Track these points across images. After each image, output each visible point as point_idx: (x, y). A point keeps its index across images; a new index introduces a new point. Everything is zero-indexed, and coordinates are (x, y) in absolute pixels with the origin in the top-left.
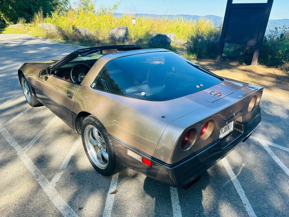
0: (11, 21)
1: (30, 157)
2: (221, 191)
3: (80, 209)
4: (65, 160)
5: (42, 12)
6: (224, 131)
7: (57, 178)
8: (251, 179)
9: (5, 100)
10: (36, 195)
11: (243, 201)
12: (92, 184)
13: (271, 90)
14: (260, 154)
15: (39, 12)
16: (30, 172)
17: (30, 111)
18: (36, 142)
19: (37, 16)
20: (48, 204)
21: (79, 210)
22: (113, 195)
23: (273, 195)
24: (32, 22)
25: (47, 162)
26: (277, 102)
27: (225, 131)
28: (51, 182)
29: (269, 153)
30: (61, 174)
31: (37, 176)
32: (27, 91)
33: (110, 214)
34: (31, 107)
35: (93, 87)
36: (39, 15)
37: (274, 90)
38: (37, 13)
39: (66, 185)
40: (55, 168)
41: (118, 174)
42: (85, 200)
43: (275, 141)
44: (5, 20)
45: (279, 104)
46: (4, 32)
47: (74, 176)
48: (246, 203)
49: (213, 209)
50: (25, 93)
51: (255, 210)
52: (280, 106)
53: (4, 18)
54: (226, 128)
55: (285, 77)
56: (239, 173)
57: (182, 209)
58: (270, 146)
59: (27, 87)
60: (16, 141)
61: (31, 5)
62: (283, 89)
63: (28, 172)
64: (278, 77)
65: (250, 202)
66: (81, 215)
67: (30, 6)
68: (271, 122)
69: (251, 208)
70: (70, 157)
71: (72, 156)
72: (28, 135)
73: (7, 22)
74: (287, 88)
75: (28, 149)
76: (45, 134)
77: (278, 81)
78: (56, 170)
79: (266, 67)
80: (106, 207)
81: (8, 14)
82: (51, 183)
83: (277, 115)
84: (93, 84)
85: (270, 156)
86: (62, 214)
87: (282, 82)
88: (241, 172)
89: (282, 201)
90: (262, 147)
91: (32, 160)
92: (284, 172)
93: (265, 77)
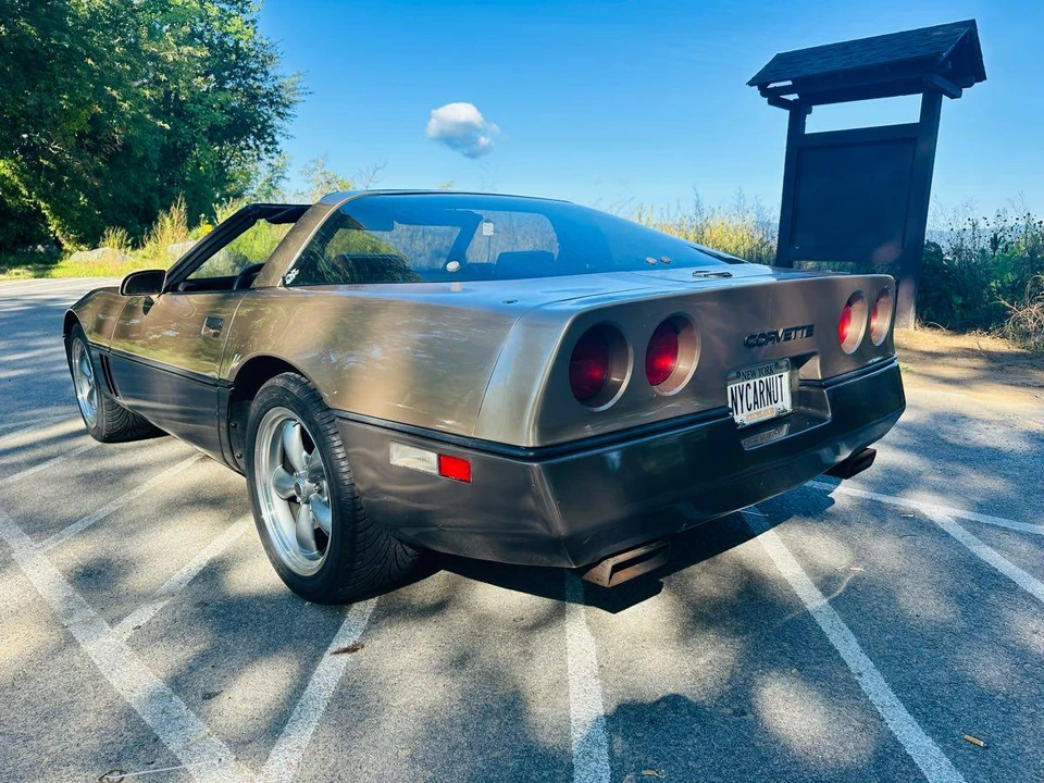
0: (81, 241)
1: (57, 565)
2: (767, 639)
3: (208, 696)
4: (184, 570)
5: (183, 207)
6: (751, 401)
7: (144, 615)
8: (884, 606)
9: (10, 431)
10: (50, 663)
11: (852, 666)
12: (270, 629)
13: (968, 388)
14: (923, 540)
15: (173, 207)
16: (47, 600)
17: (89, 455)
18: (88, 528)
19: (167, 220)
20: (89, 686)
21: (204, 698)
22: (346, 657)
23: (970, 647)
24: (149, 238)
25: (117, 575)
26: (987, 416)
27: (756, 403)
28: (117, 627)
29: (958, 537)
30: (160, 605)
31: (70, 613)
32: (86, 390)
33: (323, 708)
34: (95, 443)
35: (288, 282)
36: (175, 217)
37: (978, 386)
38: (169, 211)
39: (172, 633)
40: (143, 590)
41: (374, 601)
42: (235, 673)
43: (980, 508)
44: (60, 238)
45: (997, 418)
46: (54, 272)
47: (208, 609)
48: (862, 669)
49: (729, 687)
50: (79, 397)
51: (897, 688)
52: (1002, 423)
53: (58, 234)
54: (762, 393)
55: (1017, 356)
56: (838, 592)
57: (608, 691)
58: (962, 522)
59: (89, 374)
60: (19, 524)
61: (153, 194)
62: (1012, 385)
63: (39, 601)
64: (989, 356)
65: (877, 667)
66: (209, 712)
67: (150, 198)
68: (964, 461)
69: (883, 682)
70: (204, 563)
71: (213, 559)
72: (68, 511)
73: (67, 246)
74: (1025, 381)
75: (56, 544)
76: (129, 506)
77: (994, 365)
78: (146, 597)
79: (949, 332)
80: (311, 690)
81: (72, 220)
82: (117, 629)
83: (990, 444)
84: (289, 273)
85: (959, 546)
86: (135, 712)
87: (1007, 368)
88: (848, 587)
89: (1007, 662)
90: (932, 522)
91: (63, 572)
92: (1017, 586)
93: (946, 359)
